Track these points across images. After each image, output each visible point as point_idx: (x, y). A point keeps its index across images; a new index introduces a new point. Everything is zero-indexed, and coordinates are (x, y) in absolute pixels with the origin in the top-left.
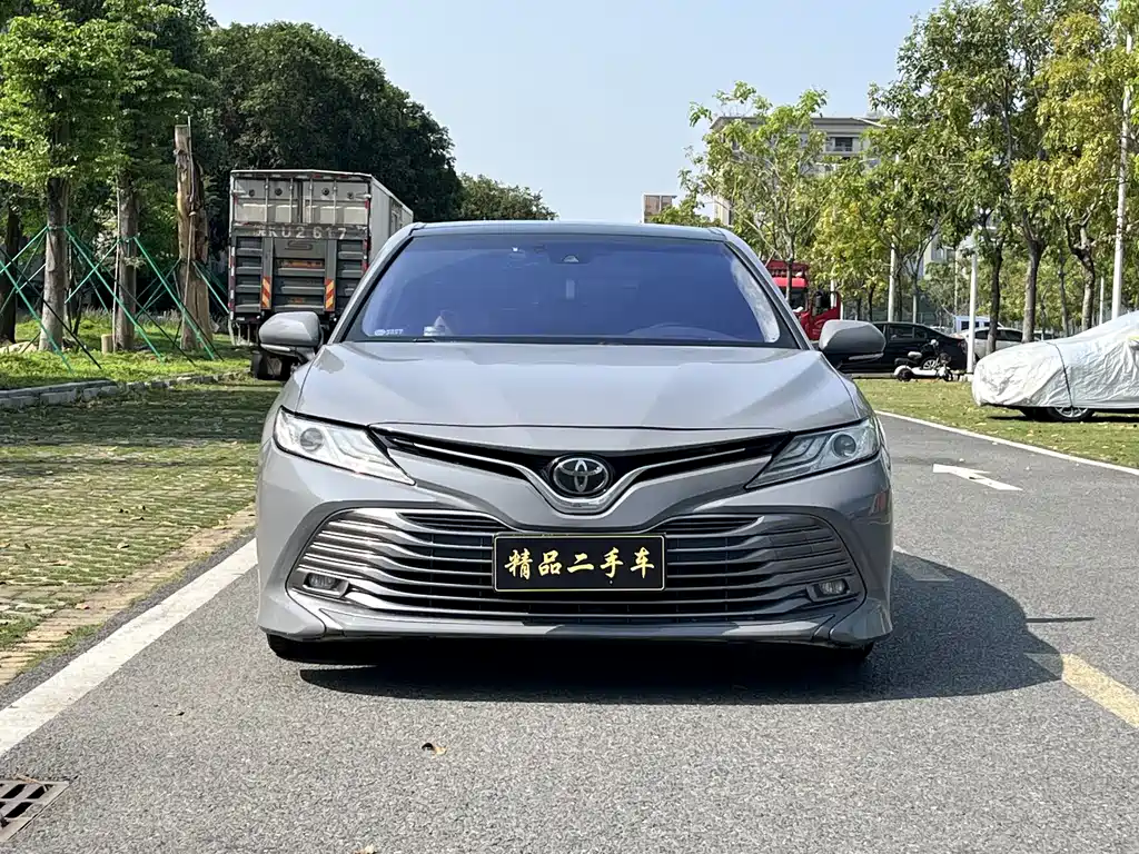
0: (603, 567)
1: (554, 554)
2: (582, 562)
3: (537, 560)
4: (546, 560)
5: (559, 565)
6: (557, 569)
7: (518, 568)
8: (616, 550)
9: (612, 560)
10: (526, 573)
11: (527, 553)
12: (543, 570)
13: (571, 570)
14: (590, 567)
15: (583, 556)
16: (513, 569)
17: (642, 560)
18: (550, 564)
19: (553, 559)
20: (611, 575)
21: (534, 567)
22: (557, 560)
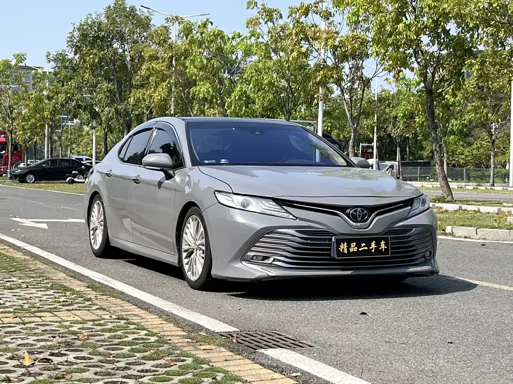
0: (370, 248)
1: (355, 244)
2: (364, 247)
3: (349, 246)
4: (352, 246)
5: (356, 248)
6: (355, 249)
7: (343, 249)
8: (374, 242)
9: (373, 245)
10: (346, 251)
11: (346, 244)
12: (351, 250)
13: (360, 249)
14: (366, 248)
15: (363, 245)
16: (341, 250)
17: (383, 246)
18: (353, 248)
19: (354, 246)
20: (373, 251)
21: (348, 249)
22: (356, 246)
